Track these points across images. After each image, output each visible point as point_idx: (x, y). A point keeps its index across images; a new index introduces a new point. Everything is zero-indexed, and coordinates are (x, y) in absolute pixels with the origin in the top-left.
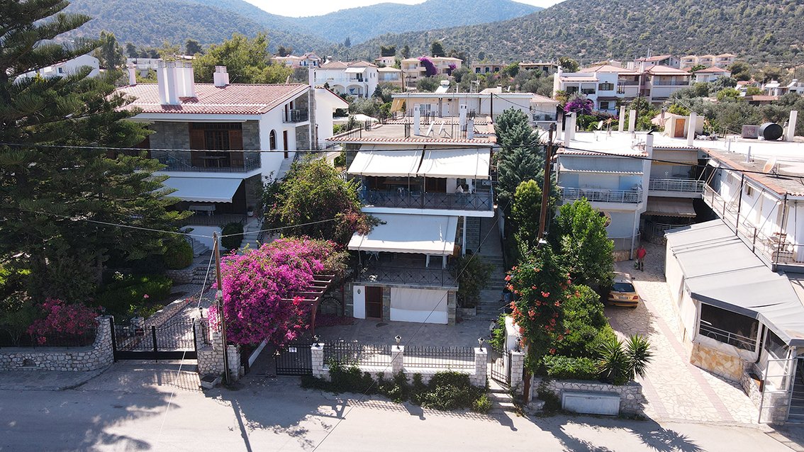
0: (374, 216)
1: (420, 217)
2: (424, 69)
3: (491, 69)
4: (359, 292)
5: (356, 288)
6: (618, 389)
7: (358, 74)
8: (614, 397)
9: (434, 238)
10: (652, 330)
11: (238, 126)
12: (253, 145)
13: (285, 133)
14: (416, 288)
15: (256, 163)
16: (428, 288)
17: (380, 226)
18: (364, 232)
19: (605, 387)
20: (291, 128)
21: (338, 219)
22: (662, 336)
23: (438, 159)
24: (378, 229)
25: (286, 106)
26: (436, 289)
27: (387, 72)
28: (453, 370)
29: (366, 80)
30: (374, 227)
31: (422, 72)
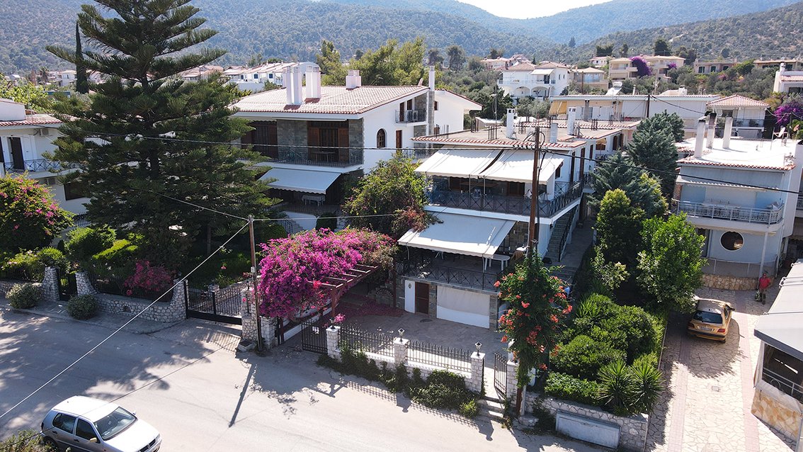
0: (434, 214)
2: (635, 69)
3: (718, 68)
4: (410, 286)
5: (407, 282)
6: (620, 420)
7: (545, 76)
8: (612, 428)
9: (481, 241)
10: (728, 370)
11: (345, 124)
12: (357, 142)
13: (399, 134)
14: (458, 288)
15: (359, 159)
16: (469, 290)
17: (437, 225)
18: (419, 229)
19: (605, 416)
21: (397, 215)
22: (736, 378)
24: (433, 228)
25: (402, 105)
26: (477, 292)
27: (588, 73)
28: (450, 370)
30: (431, 225)
31: (633, 72)
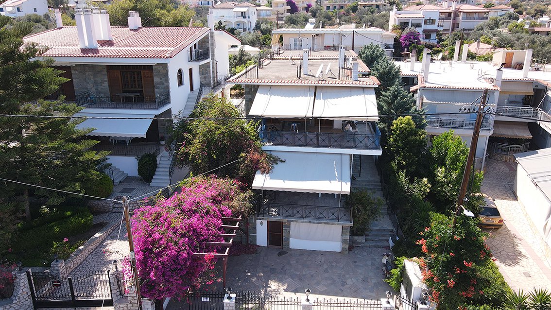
0: (274, 154)
1: (315, 155)
2: (289, 7)
3: (337, 7)
4: (261, 224)
5: (258, 222)
7: (242, 13)
9: (331, 178)
11: (150, 68)
12: (163, 84)
13: (190, 70)
14: (314, 223)
15: (166, 99)
16: (325, 223)
17: (280, 164)
18: (265, 171)
20: (196, 66)
21: (242, 159)
23: (329, 100)
24: (278, 167)
25: (191, 48)
26: (333, 224)
27: (263, 10)
29: (249, 17)
30: (274, 165)
31: (288, 10)
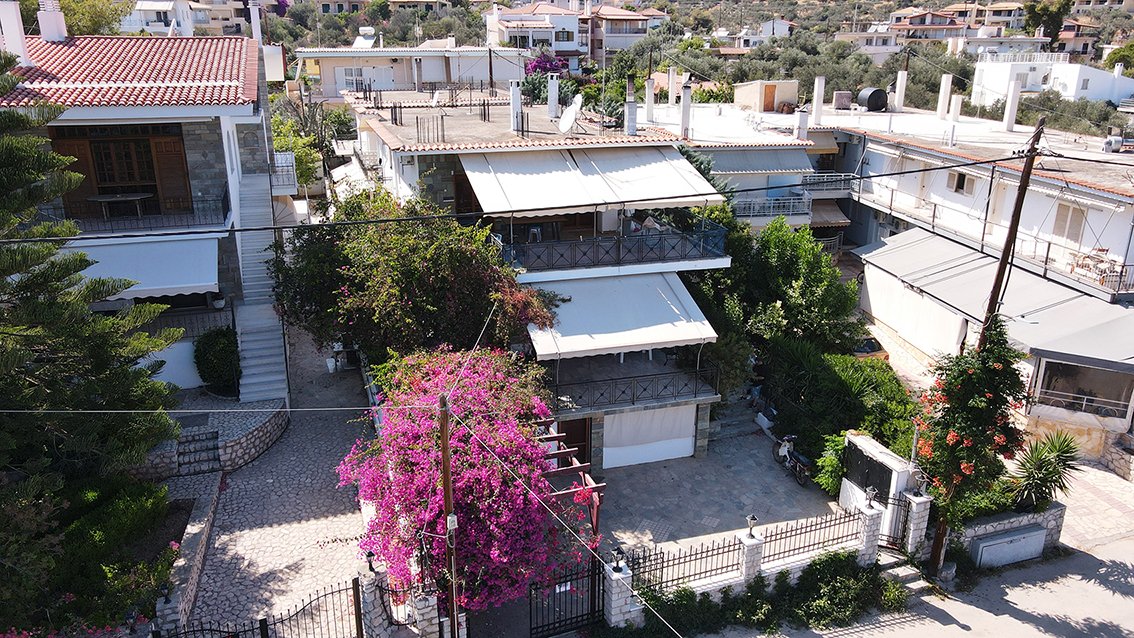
3: (345, 6)
7: (158, 13)
9: (672, 319)
11: (171, 131)
12: (211, 166)
17: (563, 305)
18: (547, 323)
19: (1025, 520)
21: (496, 303)
30: (555, 309)
